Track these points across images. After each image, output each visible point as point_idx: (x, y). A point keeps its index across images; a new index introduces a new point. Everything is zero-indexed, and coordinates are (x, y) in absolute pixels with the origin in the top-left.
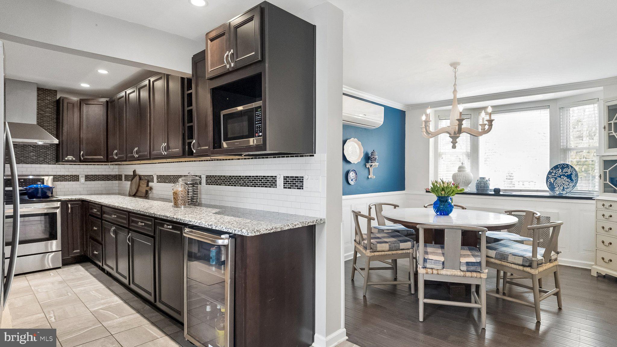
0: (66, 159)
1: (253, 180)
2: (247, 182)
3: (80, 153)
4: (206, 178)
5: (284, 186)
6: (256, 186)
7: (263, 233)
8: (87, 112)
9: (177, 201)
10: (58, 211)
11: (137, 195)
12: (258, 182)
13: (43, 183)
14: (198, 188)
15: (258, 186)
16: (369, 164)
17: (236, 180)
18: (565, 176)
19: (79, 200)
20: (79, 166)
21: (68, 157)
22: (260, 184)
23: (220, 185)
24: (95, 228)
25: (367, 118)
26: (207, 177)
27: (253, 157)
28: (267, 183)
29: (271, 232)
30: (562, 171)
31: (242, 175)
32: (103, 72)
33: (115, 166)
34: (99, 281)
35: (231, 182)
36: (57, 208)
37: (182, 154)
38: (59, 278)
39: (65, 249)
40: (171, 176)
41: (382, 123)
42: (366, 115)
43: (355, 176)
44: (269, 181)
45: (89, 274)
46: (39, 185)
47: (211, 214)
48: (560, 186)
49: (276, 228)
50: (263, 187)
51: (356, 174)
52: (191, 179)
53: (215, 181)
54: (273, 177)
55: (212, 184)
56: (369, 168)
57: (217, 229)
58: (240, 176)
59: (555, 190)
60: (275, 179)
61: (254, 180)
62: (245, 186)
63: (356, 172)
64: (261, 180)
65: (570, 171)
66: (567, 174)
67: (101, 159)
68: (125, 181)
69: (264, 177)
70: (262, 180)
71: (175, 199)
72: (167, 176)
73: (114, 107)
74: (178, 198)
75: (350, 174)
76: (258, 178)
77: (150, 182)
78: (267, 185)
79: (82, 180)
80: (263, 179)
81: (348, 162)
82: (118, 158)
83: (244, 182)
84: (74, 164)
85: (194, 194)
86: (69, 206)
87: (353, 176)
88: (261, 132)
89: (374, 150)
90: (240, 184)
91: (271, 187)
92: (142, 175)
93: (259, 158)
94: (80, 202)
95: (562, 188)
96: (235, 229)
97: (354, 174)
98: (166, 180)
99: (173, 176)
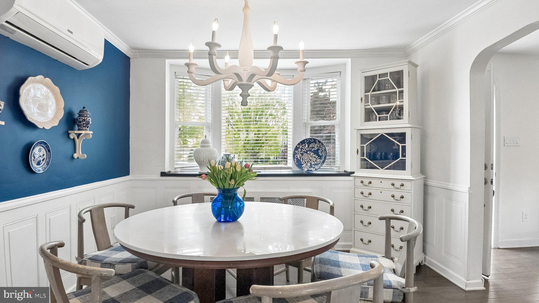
16: (76, 132)
18: (312, 152)
25: (74, 39)
30: (308, 147)
41: (101, 61)
42: (72, 33)
43: (45, 157)
48: (307, 162)
51: (49, 151)
56: (74, 140)
59: (303, 167)
63: (47, 147)
65: (317, 146)
66: (313, 149)
75: (34, 151)
81: (31, 126)
87: (41, 155)
89: (84, 108)
95: (309, 164)
97: (43, 151)
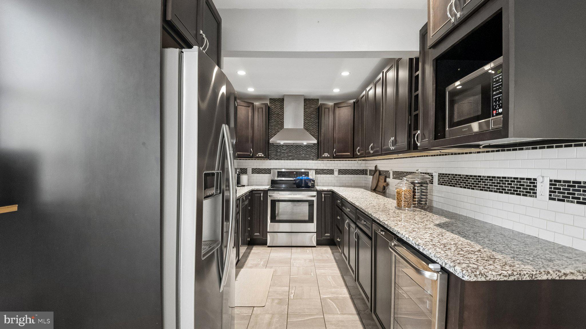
0: (323, 156)
1: (498, 183)
2: (490, 185)
3: (333, 151)
4: (439, 176)
5: (550, 195)
6: (502, 192)
7: (492, 279)
8: (339, 114)
9: (400, 202)
10: (315, 199)
11: (377, 189)
12: (506, 187)
13: (308, 175)
14: (428, 188)
15: (506, 193)
17: (474, 181)
19: (331, 191)
20: (334, 161)
21: (325, 154)
22: (508, 190)
23: (454, 186)
24: (339, 218)
26: (441, 175)
27: (499, 149)
28: (520, 188)
29: (509, 280)
31: (482, 175)
32: (345, 74)
33: (362, 161)
34: (338, 267)
35: (468, 183)
36: (314, 196)
37: (407, 149)
38: (310, 256)
39: (319, 232)
40: (404, 172)
44: (523, 185)
45: (333, 258)
46: (304, 177)
47: (432, 226)
49: (520, 274)
50: (513, 194)
52: (420, 177)
53: (448, 181)
54: (530, 179)
55: (445, 185)
57: (425, 252)
58: (480, 176)
60: (534, 183)
61: (500, 183)
62: (486, 190)
64: (511, 184)
67: (349, 155)
68: (369, 175)
69: (515, 178)
70: (513, 183)
71: (398, 200)
72: (401, 172)
73: (358, 106)
74: (401, 198)
76: (506, 181)
77: (387, 178)
78: (520, 191)
79: (336, 173)
80: (514, 181)
82: (360, 154)
83: (485, 185)
84: (330, 160)
85: (422, 195)
86: (323, 195)
88: (500, 108)
90: (480, 187)
91: (526, 195)
92: (381, 171)
93: (508, 150)
94: (331, 193)
96: (446, 261)
98: (400, 176)
99: (406, 172)
